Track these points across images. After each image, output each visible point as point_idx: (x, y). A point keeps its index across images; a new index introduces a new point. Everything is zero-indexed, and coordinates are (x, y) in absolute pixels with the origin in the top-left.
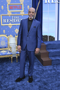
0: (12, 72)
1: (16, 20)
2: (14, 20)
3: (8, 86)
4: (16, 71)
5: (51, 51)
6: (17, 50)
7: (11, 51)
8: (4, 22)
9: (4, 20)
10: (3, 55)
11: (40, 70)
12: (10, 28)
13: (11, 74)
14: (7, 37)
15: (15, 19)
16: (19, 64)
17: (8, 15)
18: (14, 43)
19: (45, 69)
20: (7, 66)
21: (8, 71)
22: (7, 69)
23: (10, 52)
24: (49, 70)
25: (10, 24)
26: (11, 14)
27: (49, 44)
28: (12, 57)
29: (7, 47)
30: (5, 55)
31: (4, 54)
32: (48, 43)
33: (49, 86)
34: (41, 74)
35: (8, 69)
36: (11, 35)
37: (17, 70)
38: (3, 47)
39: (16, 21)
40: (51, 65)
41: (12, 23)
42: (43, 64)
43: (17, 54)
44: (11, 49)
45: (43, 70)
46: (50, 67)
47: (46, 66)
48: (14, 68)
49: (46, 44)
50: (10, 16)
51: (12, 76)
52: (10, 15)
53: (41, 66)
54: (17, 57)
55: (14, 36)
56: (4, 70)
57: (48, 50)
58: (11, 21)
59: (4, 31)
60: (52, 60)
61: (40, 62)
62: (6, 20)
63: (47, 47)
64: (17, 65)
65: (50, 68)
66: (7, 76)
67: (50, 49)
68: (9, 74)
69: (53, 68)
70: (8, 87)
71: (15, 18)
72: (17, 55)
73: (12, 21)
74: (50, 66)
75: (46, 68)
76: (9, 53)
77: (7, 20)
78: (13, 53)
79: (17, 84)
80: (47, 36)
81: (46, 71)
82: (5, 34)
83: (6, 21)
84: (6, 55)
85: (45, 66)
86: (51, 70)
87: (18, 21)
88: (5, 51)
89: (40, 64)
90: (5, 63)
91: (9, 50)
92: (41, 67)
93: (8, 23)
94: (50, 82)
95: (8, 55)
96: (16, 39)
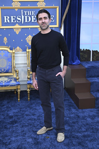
0: (19, 119)
1: (28, 18)
2: (24, 18)
3: (9, 144)
4: (25, 117)
5: (96, 80)
6: (29, 77)
7: (17, 78)
8: (6, 21)
9: (5, 17)
10: (2, 86)
11: (72, 115)
12: (17, 33)
13: (16, 122)
14: (11, 51)
15: (26, 17)
16: (31, 104)
17: (14, 9)
18: (23, 62)
19: (81, 115)
20: (10, 108)
21: (11, 117)
22: (9, 112)
23: (16, 80)
24: (89, 116)
25: (17, 26)
26: (18, 5)
27: (93, 67)
28: (19, 91)
29: (10, 71)
30: (5, 86)
31: (4, 84)
32: (90, 65)
33: (87, 147)
34: (73, 125)
35: (11, 114)
36: (18, 48)
37: (27, 115)
38: (3, 70)
39: (28, 20)
40: (94, 107)
41: (20, 24)
42: (78, 106)
43: (28, 84)
44: (17, 74)
45: (79, 117)
46: (91, 111)
47: (84, 110)
48: (23, 111)
49: (86, 67)
50: (16, 10)
51: (17, 126)
52: (16, 8)
53: (75, 108)
54: (28, 90)
55: (24, 50)
56: (3, 115)
57: (89, 79)
58: (19, 21)
59: (5, 39)
60: (97, 99)
61: (73, 102)
62: (8, 18)
63: (88, 73)
64: (29, 107)
65: (91, 114)
66: (8, 127)
67: (93, 77)
68: (13, 123)
69: (97, 113)
70: (10, 146)
71: (27, 13)
72: (29, 87)
73: (20, 19)
74: (92, 109)
75: (83, 112)
76: (13, 82)
77: (12, 17)
78: (21, 83)
79: (26, 141)
80: (88, 51)
81: (84, 118)
82: (7, 45)
83: (10, 19)
84: (8, 85)
85: (82, 109)
86: (93, 117)
87: (33, 21)
88: (6, 79)
89: (72, 106)
90: (5, 102)
91: (15, 76)
92: (73, 110)
93: (14, 24)
94: (89, 139)
95: (12, 86)
96: (27, 56)
